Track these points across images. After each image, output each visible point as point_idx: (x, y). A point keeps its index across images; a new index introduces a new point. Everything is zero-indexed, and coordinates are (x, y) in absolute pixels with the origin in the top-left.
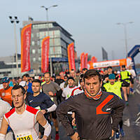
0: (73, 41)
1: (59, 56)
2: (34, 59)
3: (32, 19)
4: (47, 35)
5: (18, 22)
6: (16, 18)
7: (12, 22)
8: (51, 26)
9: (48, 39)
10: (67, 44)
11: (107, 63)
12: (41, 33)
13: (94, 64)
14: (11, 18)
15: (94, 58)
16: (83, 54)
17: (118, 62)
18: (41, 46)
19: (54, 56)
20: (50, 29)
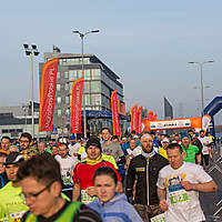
0: (121, 86)
1: (97, 109)
2: (59, 112)
3: (59, 51)
4: (80, 76)
5: (36, 54)
6: (34, 47)
7: (28, 53)
8: (87, 61)
9: (82, 82)
10: (111, 90)
11: (171, 122)
12: (71, 72)
13: (151, 124)
14: (26, 46)
15: (152, 114)
16: (136, 107)
17: (189, 121)
18: (71, 92)
19: (90, 109)
20: (87, 67)
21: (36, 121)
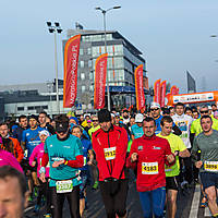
1: (121, 84)
2: (83, 88)
3: (82, 28)
5: (59, 31)
6: (57, 25)
7: (51, 31)
8: (110, 37)
9: (105, 58)
10: (134, 65)
11: (194, 96)
12: (94, 48)
13: (175, 98)
14: (49, 24)
15: (174, 88)
16: (159, 82)
17: (212, 95)
18: (94, 68)
19: (113, 84)
20: (109, 43)
21: (61, 98)
